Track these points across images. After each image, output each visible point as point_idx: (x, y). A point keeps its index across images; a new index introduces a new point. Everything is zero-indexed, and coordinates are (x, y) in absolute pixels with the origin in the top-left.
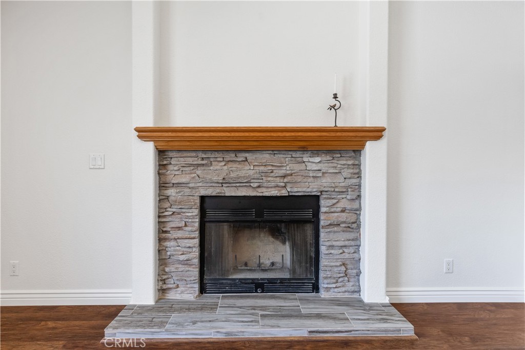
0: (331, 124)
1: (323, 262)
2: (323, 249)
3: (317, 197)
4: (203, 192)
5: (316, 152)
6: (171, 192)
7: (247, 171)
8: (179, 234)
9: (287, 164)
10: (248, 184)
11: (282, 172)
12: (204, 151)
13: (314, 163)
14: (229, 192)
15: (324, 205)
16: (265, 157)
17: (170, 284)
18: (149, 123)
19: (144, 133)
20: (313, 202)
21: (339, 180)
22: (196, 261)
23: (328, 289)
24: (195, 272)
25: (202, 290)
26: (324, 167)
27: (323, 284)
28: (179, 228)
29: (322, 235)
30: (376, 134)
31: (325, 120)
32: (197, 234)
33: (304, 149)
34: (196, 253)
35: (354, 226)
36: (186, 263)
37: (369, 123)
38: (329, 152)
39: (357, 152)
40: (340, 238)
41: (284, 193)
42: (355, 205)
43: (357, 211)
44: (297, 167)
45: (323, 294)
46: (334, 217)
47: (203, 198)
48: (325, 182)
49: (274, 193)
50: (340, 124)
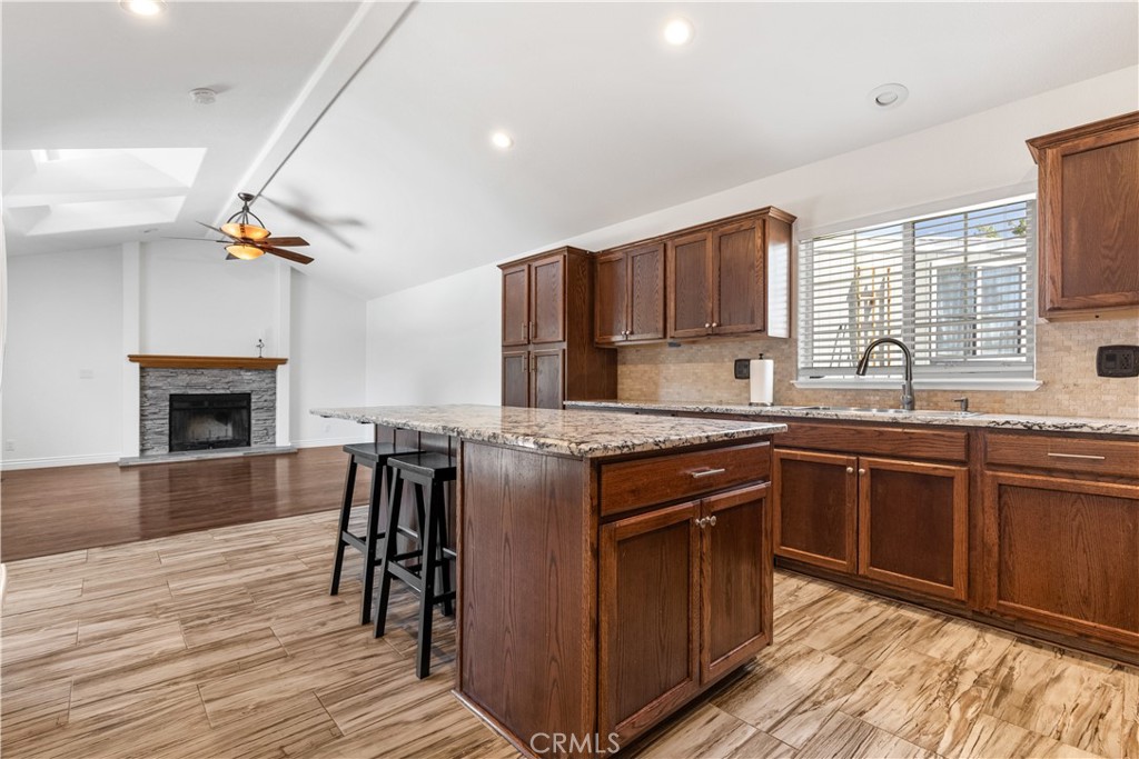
0: (257, 356)
1: (253, 428)
2: (253, 422)
3: (250, 394)
4: (173, 392)
5: (248, 370)
6: (149, 392)
7: (204, 379)
8: (155, 416)
9: (231, 376)
10: (204, 387)
11: (227, 380)
12: (174, 368)
13: (247, 375)
14: (190, 392)
15: (254, 398)
16: (216, 372)
17: (148, 446)
18: (136, 353)
19: (133, 358)
20: (247, 397)
21: (264, 385)
22: (167, 432)
23: (256, 443)
24: (166, 439)
25: (171, 450)
26: (254, 378)
27: (253, 440)
28: (155, 413)
29: (253, 414)
30: (283, 361)
31: (255, 355)
32: (168, 416)
33: (241, 368)
34: (167, 427)
35: (272, 409)
36: (161, 433)
37: (279, 357)
38: (255, 370)
39: (274, 370)
40: (264, 415)
41: (228, 392)
42: (273, 398)
43: (274, 401)
44: (236, 378)
45: (253, 445)
46: (260, 405)
47: (171, 395)
48: (255, 386)
49: (222, 392)
50: (264, 356)
